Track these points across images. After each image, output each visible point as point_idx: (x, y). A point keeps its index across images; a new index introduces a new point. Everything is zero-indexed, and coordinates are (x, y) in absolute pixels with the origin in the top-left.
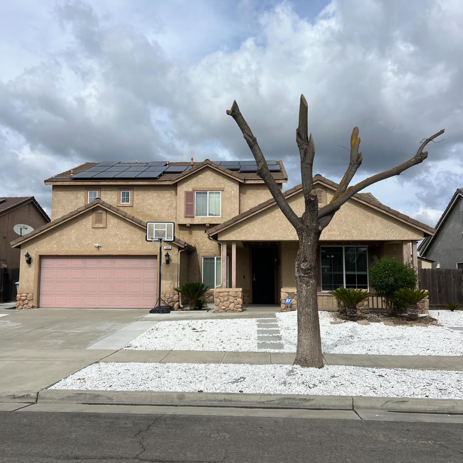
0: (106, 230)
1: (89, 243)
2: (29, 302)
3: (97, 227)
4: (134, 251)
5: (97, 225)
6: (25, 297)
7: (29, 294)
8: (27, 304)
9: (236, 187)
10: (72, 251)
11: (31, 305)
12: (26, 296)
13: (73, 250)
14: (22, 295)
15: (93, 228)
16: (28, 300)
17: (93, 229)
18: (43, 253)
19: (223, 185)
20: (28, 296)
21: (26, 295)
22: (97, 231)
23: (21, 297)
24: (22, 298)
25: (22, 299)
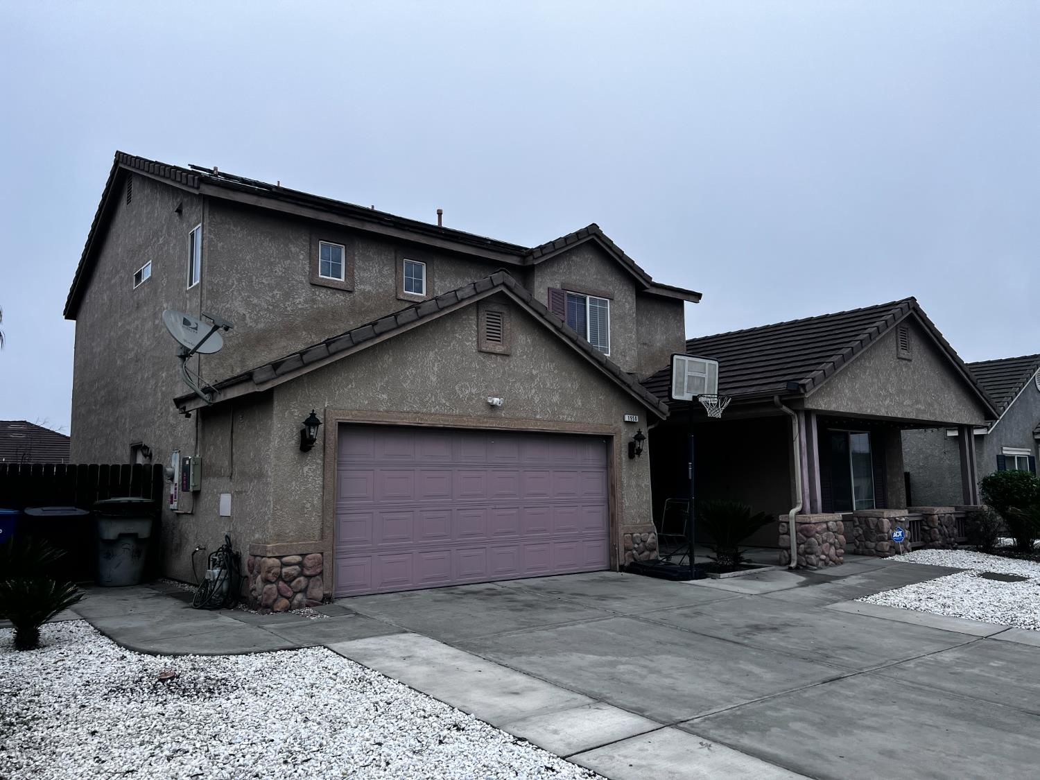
0: (510, 361)
1: (473, 395)
2: (311, 585)
3: (491, 351)
4: (569, 422)
5: (490, 346)
6: (297, 567)
7: (309, 556)
8: (304, 591)
9: (632, 297)
10: (431, 414)
11: (318, 592)
12: (300, 564)
13: (433, 411)
14: (285, 559)
15: (480, 352)
16: (306, 576)
17: (481, 357)
18: (350, 417)
19: (611, 288)
20: (308, 563)
21: (298, 558)
22: (491, 363)
23: (281, 568)
24: (285, 570)
25: (287, 574)
